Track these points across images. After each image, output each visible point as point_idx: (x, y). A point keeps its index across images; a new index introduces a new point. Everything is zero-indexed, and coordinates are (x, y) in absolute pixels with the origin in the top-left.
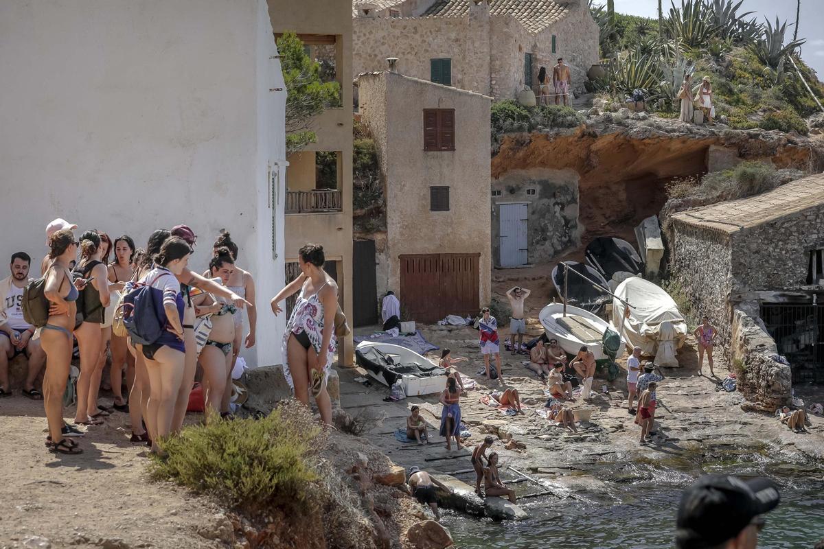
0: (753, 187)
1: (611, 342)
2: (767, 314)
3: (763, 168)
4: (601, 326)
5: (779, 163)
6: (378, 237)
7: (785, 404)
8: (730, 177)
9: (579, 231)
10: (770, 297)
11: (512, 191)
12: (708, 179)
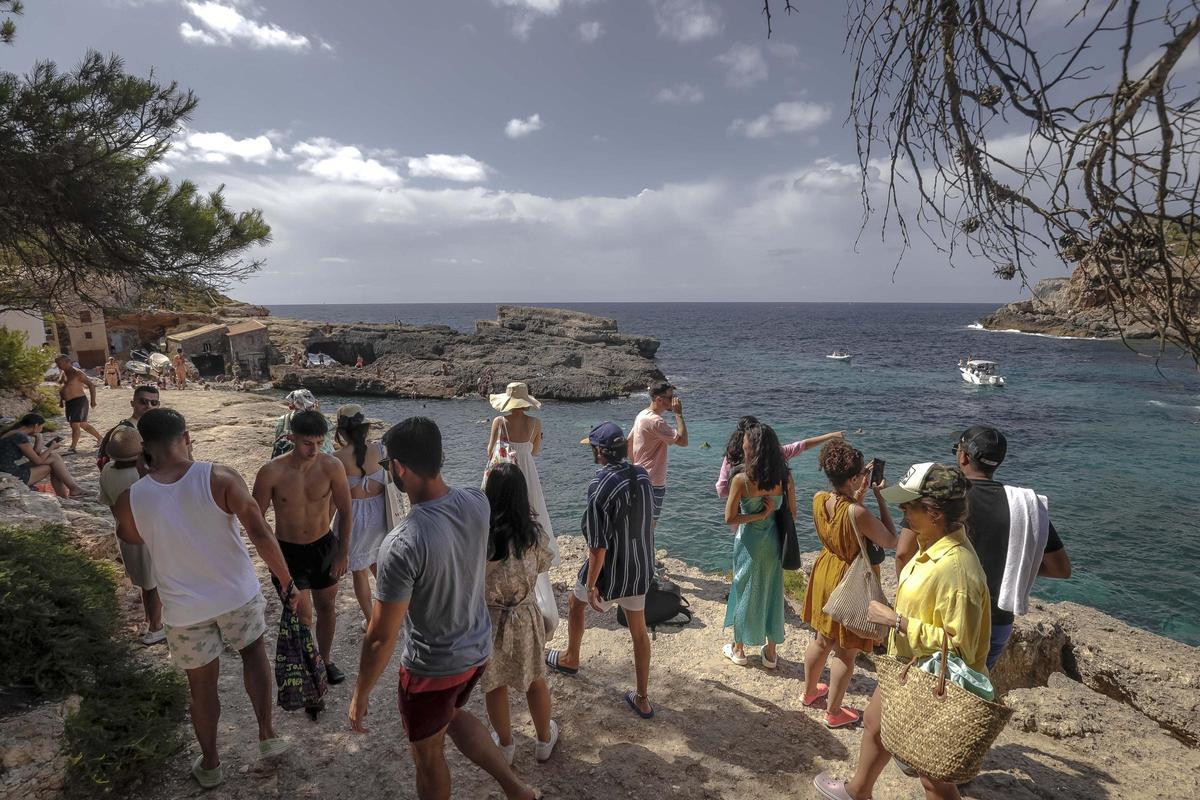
0: (191, 328)
1: (148, 369)
2: (194, 360)
3: (194, 323)
4: (144, 365)
5: (201, 321)
6: (68, 347)
7: (197, 379)
8: (185, 326)
9: (140, 341)
10: (194, 355)
11: (115, 332)
12: (178, 327)
